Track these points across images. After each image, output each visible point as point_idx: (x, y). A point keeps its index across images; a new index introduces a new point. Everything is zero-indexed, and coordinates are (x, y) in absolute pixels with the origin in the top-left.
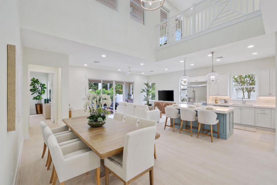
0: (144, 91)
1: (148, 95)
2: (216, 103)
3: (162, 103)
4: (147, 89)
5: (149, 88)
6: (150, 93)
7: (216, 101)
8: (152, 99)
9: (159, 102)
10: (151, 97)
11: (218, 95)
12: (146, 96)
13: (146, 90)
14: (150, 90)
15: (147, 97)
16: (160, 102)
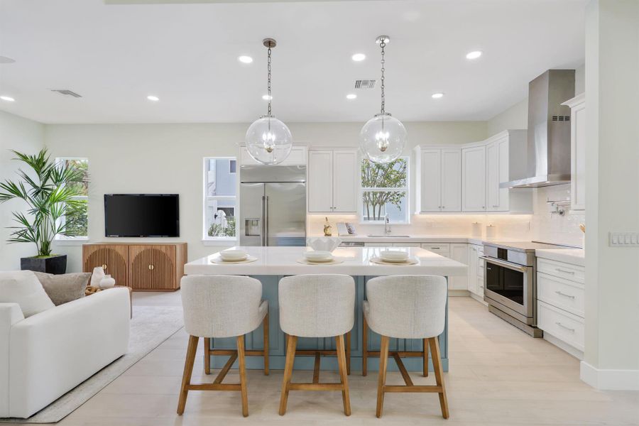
0: (19, 194)
1: (42, 210)
2: (326, 235)
3: (128, 246)
4: (39, 184)
5: (50, 182)
6: (58, 206)
7: (326, 229)
8: (66, 234)
9: (110, 245)
10: (60, 221)
11: (333, 209)
12: (31, 219)
13: (29, 189)
14: (60, 190)
15: (38, 223)
16: (115, 245)
